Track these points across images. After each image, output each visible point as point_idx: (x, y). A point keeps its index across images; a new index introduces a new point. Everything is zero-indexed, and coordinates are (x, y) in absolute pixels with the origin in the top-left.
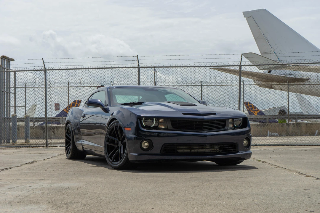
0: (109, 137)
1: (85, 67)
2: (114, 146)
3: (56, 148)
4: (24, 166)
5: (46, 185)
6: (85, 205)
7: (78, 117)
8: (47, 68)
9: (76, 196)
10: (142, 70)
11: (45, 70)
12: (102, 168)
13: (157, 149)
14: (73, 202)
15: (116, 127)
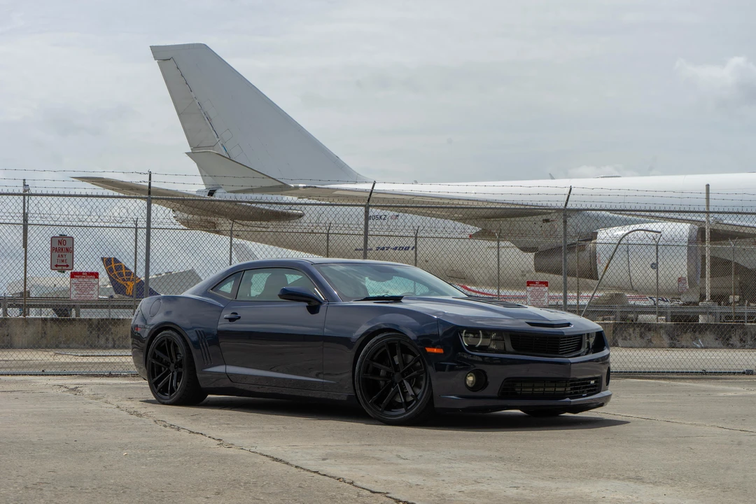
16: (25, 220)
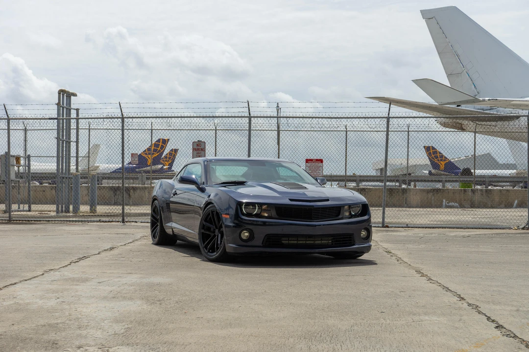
0: (204, 223)
1: (176, 116)
2: (210, 235)
3: (136, 224)
4: (103, 254)
5: (136, 280)
6: (177, 302)
7: (168, 192)
8: (125, 115)
9: (168, 293)
10: (254, 121)
11: (123, 118)
12: (196, 260)
13: (258, 240)
14: (166, 299)
15: (212, 212)
16: (278, 127)
